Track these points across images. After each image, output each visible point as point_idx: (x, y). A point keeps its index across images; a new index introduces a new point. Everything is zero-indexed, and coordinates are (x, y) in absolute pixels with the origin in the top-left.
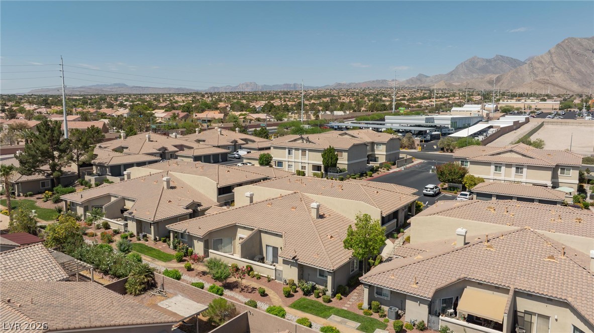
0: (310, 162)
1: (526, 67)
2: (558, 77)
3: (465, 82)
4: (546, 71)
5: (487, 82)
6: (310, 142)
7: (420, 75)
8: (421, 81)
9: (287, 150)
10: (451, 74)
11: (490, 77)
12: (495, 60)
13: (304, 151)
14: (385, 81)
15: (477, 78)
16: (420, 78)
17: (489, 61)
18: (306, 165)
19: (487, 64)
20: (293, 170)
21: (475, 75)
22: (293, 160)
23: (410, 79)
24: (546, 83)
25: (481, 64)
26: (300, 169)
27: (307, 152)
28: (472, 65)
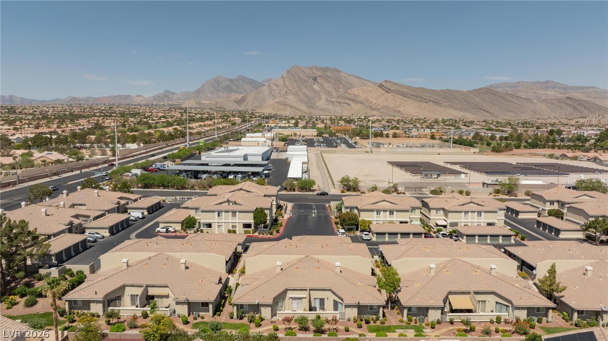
0: (240, 221)
1: (265, 89)
2: (291, 99)
3: (213, 101)
4: (281, 93)
5: (234, 101)
6: (236, 204)
7: (166, 91)
8: (168, 98)
9: (216, 213)
10: (198, 92)
11: (236, 96)
12: (237, 80)
13: (234, 213)
14: (129, 96)
15: (224, 97)
16: (167, 94)
17: (231, 81)
18: (237, 225)
19: (230, 84)
20: (224, 230)
21: (220, 93)
22: (223, 221)
23: (156, 96)
24: (284, 104)
25: (225, 83)
26: (231, 228)
27: (237, 213)
28: (217, 84)
